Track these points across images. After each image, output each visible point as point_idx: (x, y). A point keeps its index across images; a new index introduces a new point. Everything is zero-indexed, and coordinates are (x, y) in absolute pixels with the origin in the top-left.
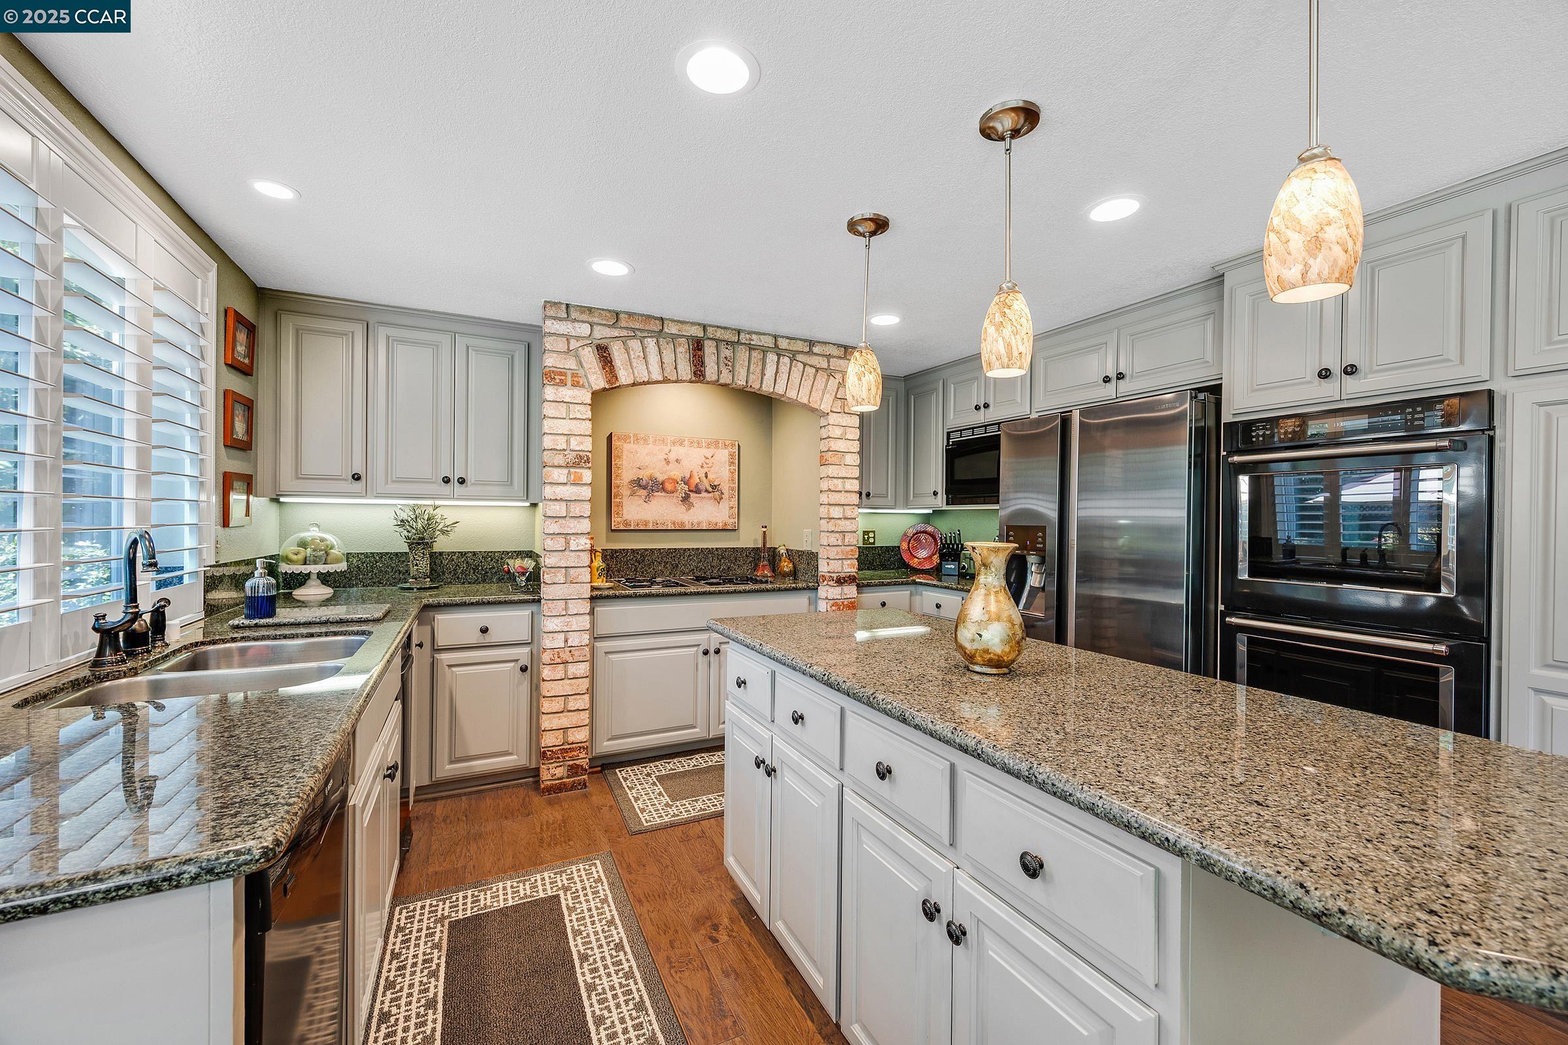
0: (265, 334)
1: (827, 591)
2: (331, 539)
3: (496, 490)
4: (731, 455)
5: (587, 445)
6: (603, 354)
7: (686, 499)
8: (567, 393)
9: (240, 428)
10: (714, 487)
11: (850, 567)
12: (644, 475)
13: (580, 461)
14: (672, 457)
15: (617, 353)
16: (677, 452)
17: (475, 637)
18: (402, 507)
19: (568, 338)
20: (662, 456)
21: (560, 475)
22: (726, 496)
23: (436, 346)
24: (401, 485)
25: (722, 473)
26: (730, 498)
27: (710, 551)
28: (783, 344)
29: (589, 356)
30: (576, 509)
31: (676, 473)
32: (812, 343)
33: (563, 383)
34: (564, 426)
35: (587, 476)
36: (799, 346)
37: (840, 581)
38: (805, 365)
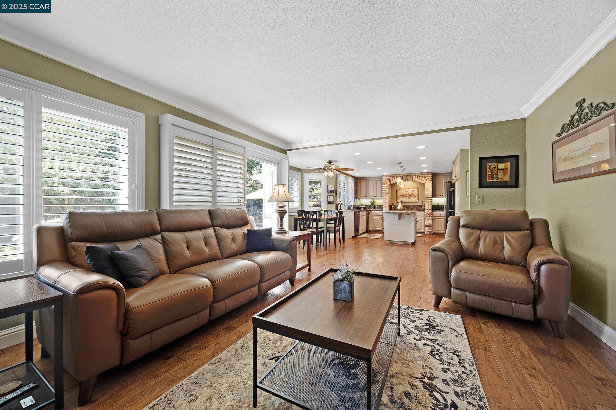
0: (358, 182)
1: (426, 211)
2: (364, 203)
3: (380, 197)
4: (417, 190)
5: (388, 191)
6: (389, 180)
7: (409, 197)
8: (385, 186)
9: (356, 192)
10: (414, 195)
11: (430, 207)
12: (402, 194)
13: (387, 193)
14: (406, 191)
15: (391, 180)
16: (407, 190)
17: (376, 214)
18: (370, 200)
19: (385, 179)
20: (405, 191)
21: (384, 195)
22: (416, 197)
23: (373, 181)
24: (370, 197)
25: (415, 192)
26: (417, 197)
27: (414, 206)
28: (416, 174)
29: (388, 181)
30: (386, 199)
31: (407, 193)
32: (422, 173)
33: (385, 184)
34: (385, 189)
35: (388, 195)
36: (419, 174)
37: (428, 210)
38: (420, 177)
